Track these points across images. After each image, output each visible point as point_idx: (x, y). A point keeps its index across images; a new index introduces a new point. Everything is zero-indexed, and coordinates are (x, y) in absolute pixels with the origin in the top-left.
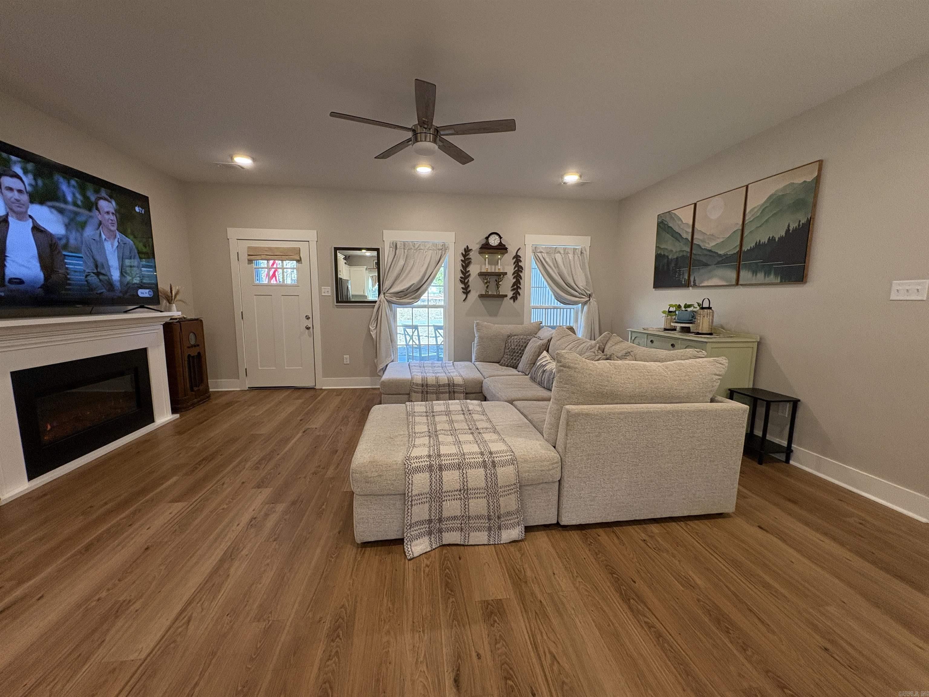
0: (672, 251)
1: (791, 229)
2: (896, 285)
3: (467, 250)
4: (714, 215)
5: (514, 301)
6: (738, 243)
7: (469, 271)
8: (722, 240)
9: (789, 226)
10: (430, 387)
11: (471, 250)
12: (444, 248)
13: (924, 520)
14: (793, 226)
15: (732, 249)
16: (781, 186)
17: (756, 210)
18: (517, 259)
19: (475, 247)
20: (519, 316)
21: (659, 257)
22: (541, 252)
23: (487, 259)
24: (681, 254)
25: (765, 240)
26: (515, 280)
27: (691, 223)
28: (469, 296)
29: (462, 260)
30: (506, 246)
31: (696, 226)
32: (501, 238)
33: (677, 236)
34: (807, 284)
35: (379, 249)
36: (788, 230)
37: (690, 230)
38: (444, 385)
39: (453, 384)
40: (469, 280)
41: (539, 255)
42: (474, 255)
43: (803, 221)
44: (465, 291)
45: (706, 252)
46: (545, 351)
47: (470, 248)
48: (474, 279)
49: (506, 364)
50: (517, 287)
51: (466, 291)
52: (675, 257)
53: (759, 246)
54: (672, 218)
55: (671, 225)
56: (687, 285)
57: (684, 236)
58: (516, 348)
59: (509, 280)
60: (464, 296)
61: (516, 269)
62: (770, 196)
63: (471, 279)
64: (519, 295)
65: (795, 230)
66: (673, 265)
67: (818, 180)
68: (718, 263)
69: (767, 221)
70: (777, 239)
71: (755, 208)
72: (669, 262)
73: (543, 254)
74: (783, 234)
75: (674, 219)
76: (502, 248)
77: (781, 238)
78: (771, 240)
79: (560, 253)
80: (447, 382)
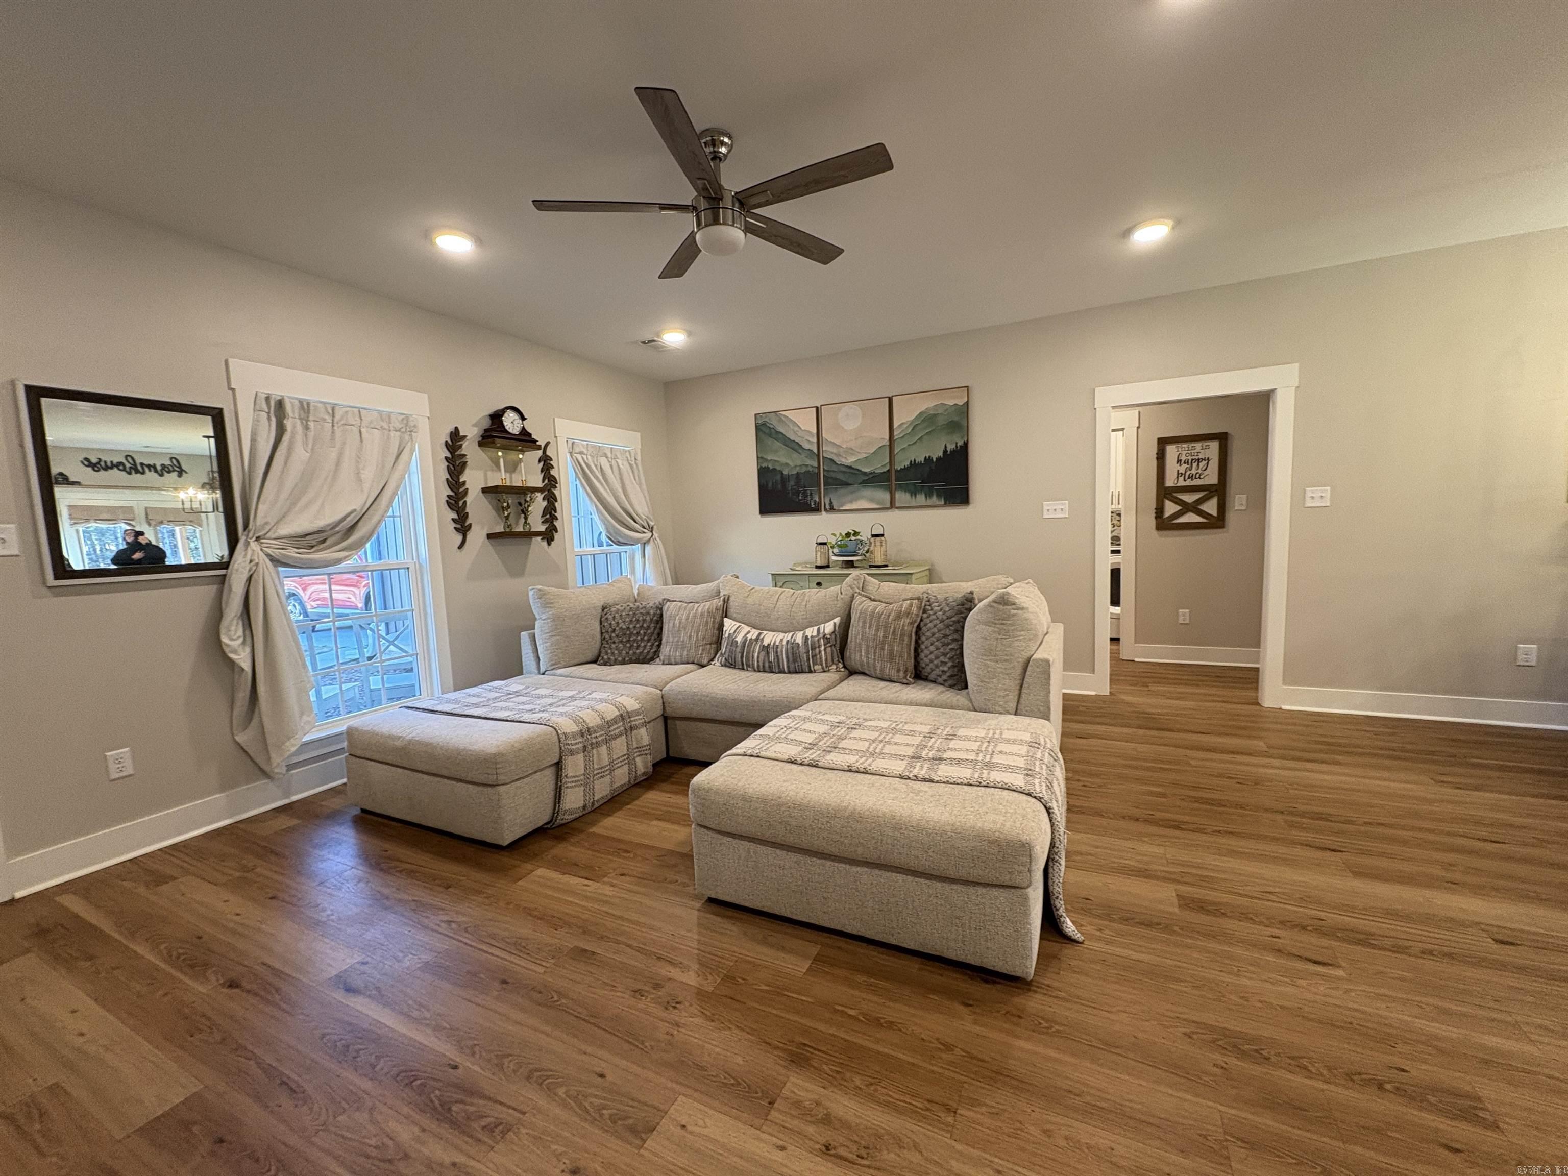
0: (787, 464)
1: (949, 449)
2: (1047, 505)
3: (456, 438)
4: (851, 425)
5: (549, 544)
6: (888, 460)
7: (464, 483)
8: (865, 456)
9: (946, 447)
10: (595, 732)
11: (465, 437)
12: (408, 427)
13: (1093, 693)
14: (951, 447)
15: (880, 466)
16: (931, 404)
17: (905, 426)
18: (545, 461)
19: (471, 432)
20: (557, 570)
21: (763, 472)
22: (581, 453)
23: (502, 461)
24: (804, 470)
25: (921, 459)
26: (545, 503)
27: (815, 431)
28: (470, 536)
29: (446, 458)
30: (533, 437)
31: (825, 435)
32: (523, 418)
33: (794, 446)
34: (971, 506)
35: (220, 411)
36: (945, 451)
37: (815, 440)
38: (614, 721)
39: (628, 712)
40: (465, 502)
41: (579, 457)
42: (470, 449)
43: (960, 443)
44: (458, 526)
45: (844, 469)
46: (725, 619)
47: (461, 434)
48: (474, 501)
49: (620, 659)
50: (550, 514)
51: (462, 526)
52: (795, 472)
53: (914, 465)
54: (780, 420)
55: (781, 429)
56: (817, 509)
57: (806, 446)
58: (631, 626)
59: (538, 504)
60: (459, 538)
61: (546, 481)
62: (920, 413)
63: (469, 499)
64: (557, 531)
65: (953, 452)
66: (792, 483)
67: (967, 403)
68: (864, 482)
69: (920, 439)
70: (934, 460)
71: (902, 424)
72: (784, 479)
73: (585, 457)
74: (941, 454)
75: (783, 421)
76: (525, 440)
77: (939, 459)
78: (928, 460)
79: (607, 457)
80: (617, 713)
